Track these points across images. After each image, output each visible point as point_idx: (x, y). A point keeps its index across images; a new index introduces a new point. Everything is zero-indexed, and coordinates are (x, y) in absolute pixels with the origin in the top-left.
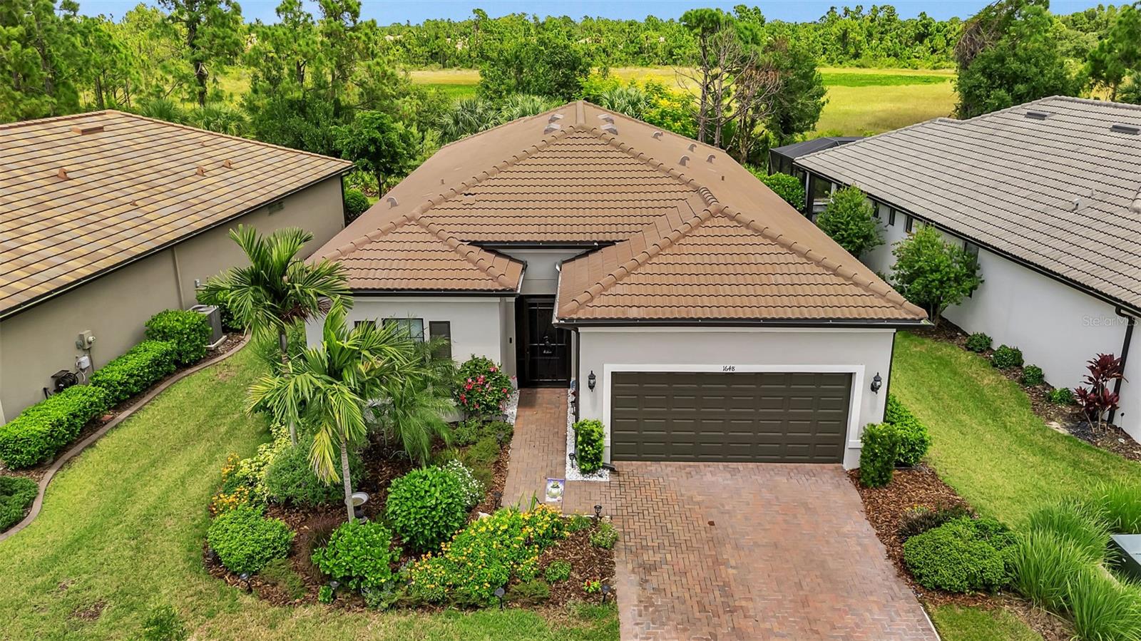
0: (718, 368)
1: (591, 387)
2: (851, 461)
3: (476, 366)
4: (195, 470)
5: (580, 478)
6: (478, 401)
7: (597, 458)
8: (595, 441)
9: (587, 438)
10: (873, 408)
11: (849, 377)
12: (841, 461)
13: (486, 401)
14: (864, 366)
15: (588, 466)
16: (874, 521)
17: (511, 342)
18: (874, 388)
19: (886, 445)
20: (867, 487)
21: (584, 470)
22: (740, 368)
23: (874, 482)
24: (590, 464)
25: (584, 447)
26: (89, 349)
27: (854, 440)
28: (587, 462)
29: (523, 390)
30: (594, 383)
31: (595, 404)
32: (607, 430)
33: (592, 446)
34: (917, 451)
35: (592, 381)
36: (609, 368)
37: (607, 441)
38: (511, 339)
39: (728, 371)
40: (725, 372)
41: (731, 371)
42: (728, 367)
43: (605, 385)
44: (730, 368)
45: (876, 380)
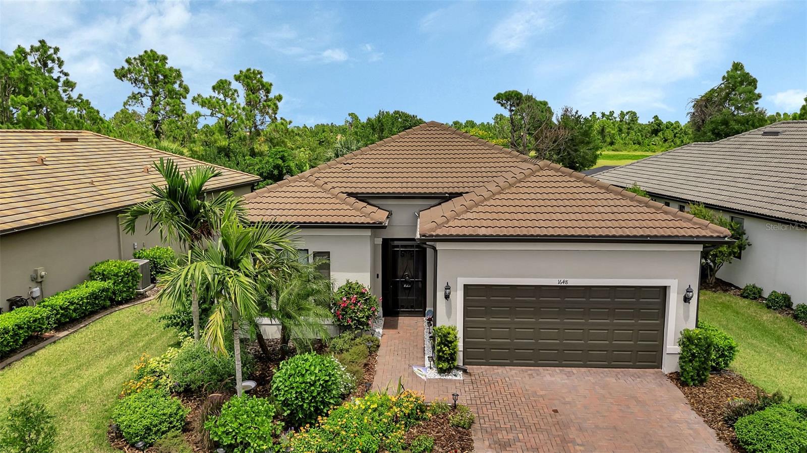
0: (554, 282)
1: (447, 297)
2: (670, 364)
3: (350, 288)
4: (112, 371)
5: (438, 376)
6: (351, 318)
7: (452, 357)
8: (451, 342)
9: (444, 341)
10: (687, 317)
11: (664, 290)
12: (660, 366)
13: (357, 317)
14: (677, 280)
15: (445, 365)
16: (699, 411)
17: (378, 277)
18: (687, 300)
19: (701, 346)
20: (687, 385)
21: (441, 369)
22: (572, 282)
23: (693, 380)
24: (447, 364)
25: (441, 348)
26: (41, 282)
27: (672, 346)
28: (444, 361)
29: (387, 318)
30: (450, 293)
31: (449, 313)
32: (460, 335)
33: (449, 347)
34: (727, 356)
35: (448, 291)
36: (462, 282)
37: (460, 345)
38: (378, 275)
39: (562, 284)
40: (559, 285)
41: (565, 285)
42: (562, 281)
43: (458, 297)
44: (564, 282)
45: (687, 292)
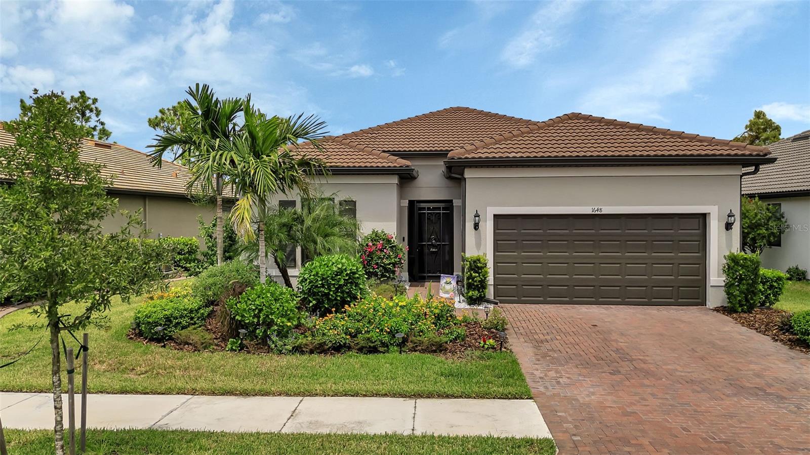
0: (587, 209)
1: (476, 226)
2: (716, 297)
5: (468, 307)
6: (377, 264)
7: (483, 285)
8: (481, 268)
9: (473, 267)
10: (729, 244)
11: (704, 217)
12: (703, 303)
13: (383, 263)
14: (717, 207)
15: (475, 294)
17: (404, 240)
18: (728, 226)
21: (471, 298)
22: (607, 210)
24: (477, 292)
25: (471, 274)
27: (716, 277)
28: (474, 290)
29: (412, 283)
30: (479, 221)
31: (478, 245)
33: (479, 273)
34: (776, 288)
35: (477, 218)
36: (491, 211)
37: (490, 280)
38: (404, 238)
39: (596, 213)
40: (593, 213)
41: (599, 213)
42: (596, 209)
43: (488, 227)
44: (598, 210)
45: (729, 216)
